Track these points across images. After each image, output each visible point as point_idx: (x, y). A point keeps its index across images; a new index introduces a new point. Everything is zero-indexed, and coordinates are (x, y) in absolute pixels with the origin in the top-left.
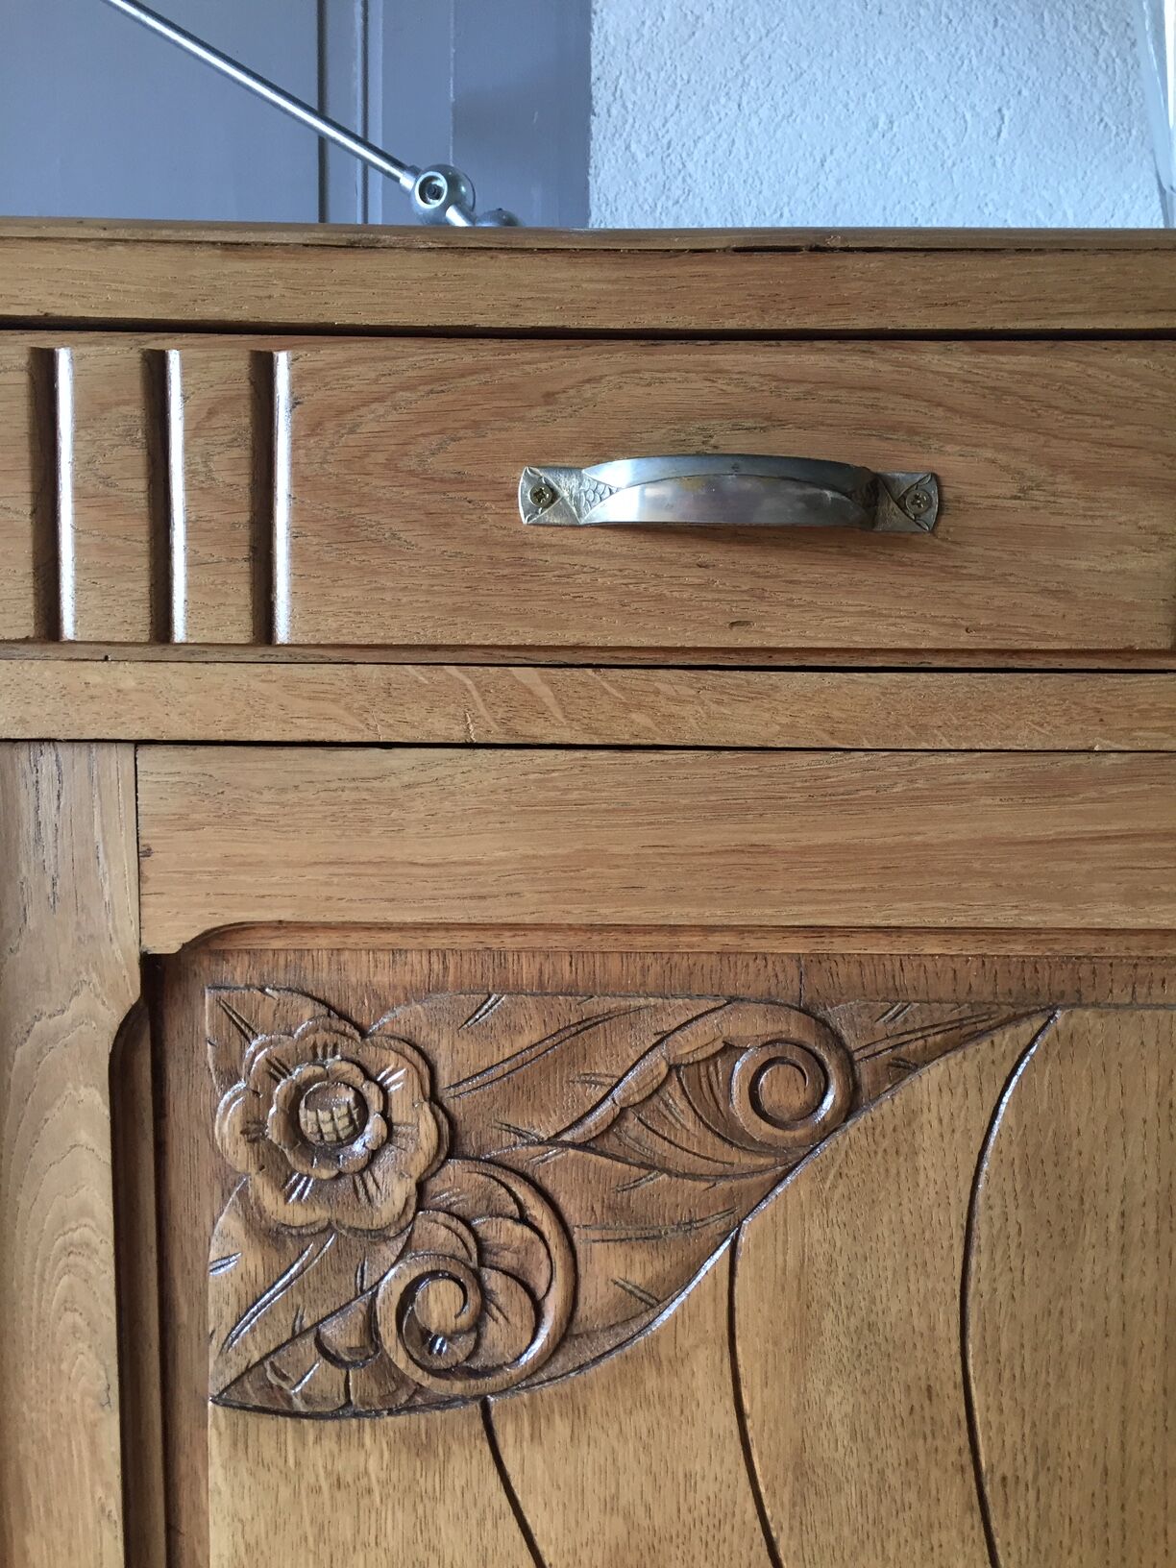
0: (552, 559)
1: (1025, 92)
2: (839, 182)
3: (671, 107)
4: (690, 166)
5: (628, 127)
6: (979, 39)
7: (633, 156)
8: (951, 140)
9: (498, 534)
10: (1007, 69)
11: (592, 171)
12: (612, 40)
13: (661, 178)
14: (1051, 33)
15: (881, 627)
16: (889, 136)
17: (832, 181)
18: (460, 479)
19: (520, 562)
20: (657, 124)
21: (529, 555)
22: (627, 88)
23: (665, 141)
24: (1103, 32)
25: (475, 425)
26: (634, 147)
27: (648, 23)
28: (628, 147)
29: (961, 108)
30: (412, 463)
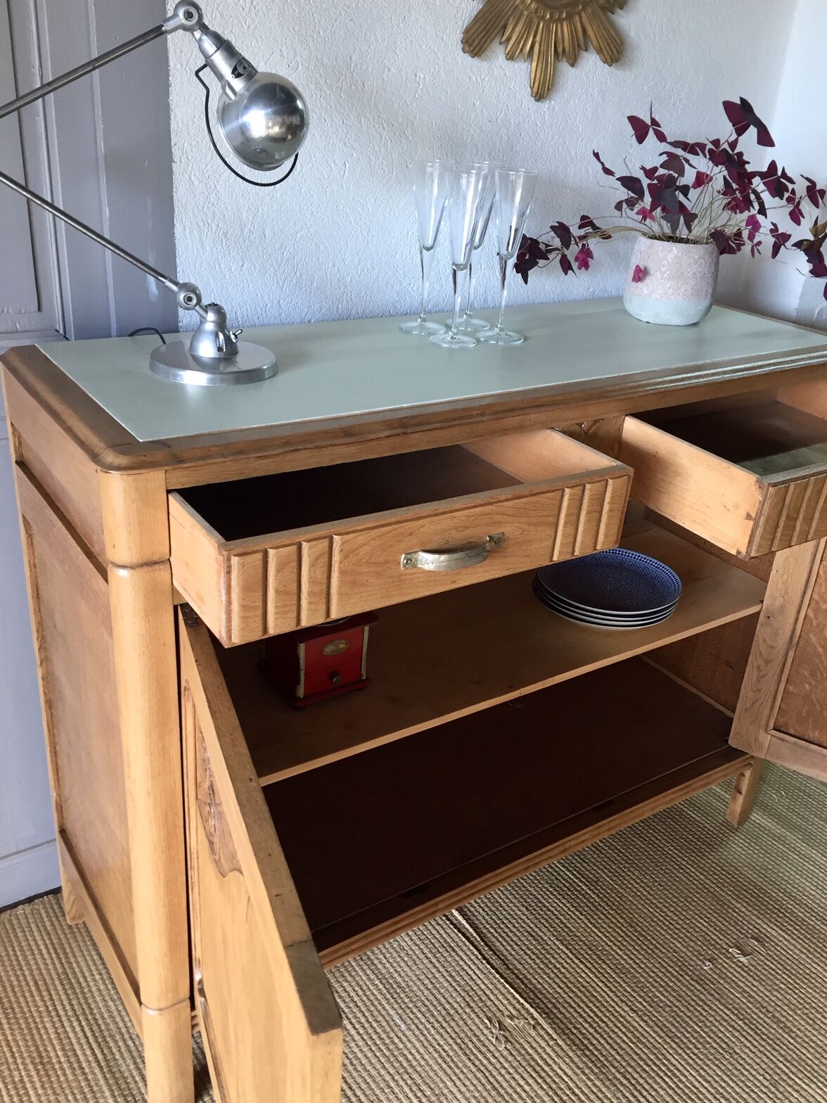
0: (408, 577)
1: (354, 155)
2: (282, 195)
3: (209, 159)
4: (218, 187)
5: (190, 169)
6: (337, 130)
7: (193, 182)
8: (326, 176)
9: (395, 574)
10: (348, 144)
11: (174, 190)
12: (180, 125)
13: (206, 193)
14: (364, 128)
15: (487, 574)
16: (301, 174)
17: (279, 195)
18: (387, 562)
19: (400, 580)
20: (203, 167)
21: (402, 578)
22: (189, 150)
23: (207, 176)
24: (384, 128)
25: (391, 546)
26: (192, 178)
27: (197, 116)
28: (190, 178)
29: (330, 162)
30: (373, 560)
